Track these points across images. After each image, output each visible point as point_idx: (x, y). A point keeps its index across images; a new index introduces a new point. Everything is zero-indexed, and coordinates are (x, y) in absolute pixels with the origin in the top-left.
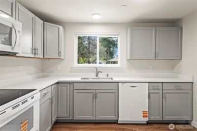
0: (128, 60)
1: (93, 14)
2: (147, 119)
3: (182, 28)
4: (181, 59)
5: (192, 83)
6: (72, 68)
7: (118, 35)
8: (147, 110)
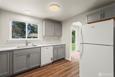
0: (43, 36)
1: (26, 10)
2: (52, 61)
3: (62, 25)
4: (62, 36)
5: (65, 44)
6: (7, 41)
7: (38, 24)
8: (52, 57)
